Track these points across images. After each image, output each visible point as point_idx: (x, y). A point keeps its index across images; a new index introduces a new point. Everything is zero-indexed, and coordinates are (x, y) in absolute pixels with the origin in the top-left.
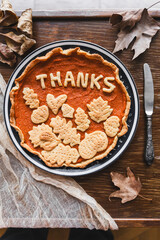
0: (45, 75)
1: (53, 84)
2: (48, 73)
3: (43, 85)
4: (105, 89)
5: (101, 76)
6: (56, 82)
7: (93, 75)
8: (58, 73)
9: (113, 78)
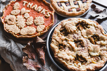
0: (27, 2)
1: (28, 6)
2: (28, 2)
3: (24, 4)
4: (46, 15)
5: (47, 11)
6: (29, 6)
7: (44, 9)
8: (32, 4)
9: (51, 13)
